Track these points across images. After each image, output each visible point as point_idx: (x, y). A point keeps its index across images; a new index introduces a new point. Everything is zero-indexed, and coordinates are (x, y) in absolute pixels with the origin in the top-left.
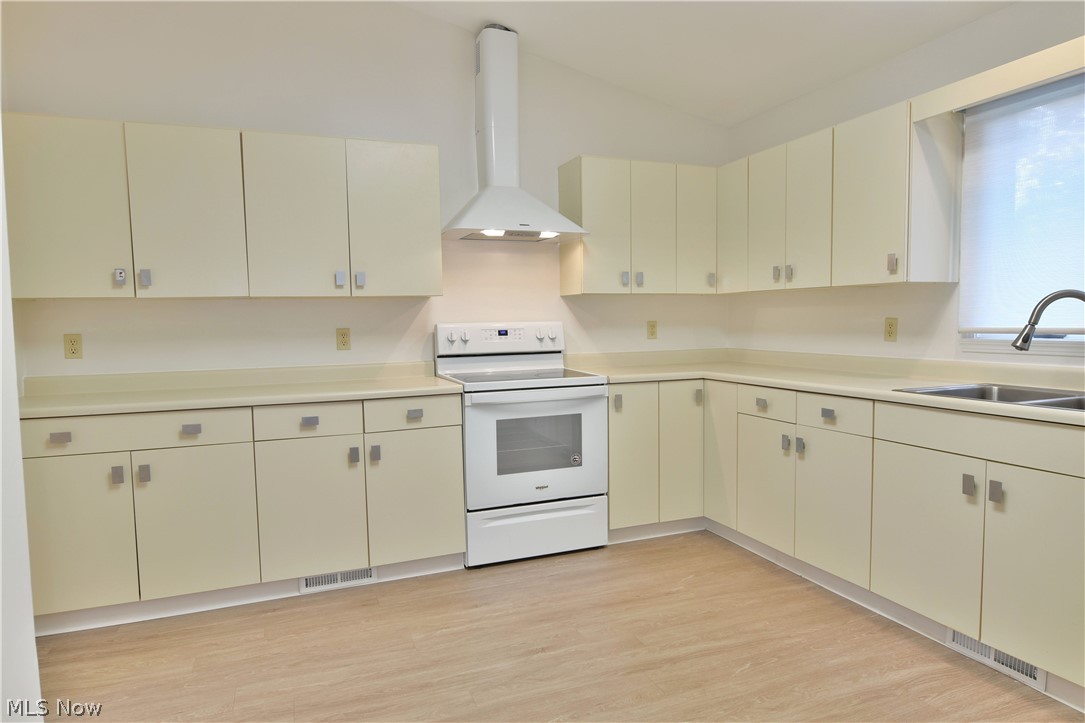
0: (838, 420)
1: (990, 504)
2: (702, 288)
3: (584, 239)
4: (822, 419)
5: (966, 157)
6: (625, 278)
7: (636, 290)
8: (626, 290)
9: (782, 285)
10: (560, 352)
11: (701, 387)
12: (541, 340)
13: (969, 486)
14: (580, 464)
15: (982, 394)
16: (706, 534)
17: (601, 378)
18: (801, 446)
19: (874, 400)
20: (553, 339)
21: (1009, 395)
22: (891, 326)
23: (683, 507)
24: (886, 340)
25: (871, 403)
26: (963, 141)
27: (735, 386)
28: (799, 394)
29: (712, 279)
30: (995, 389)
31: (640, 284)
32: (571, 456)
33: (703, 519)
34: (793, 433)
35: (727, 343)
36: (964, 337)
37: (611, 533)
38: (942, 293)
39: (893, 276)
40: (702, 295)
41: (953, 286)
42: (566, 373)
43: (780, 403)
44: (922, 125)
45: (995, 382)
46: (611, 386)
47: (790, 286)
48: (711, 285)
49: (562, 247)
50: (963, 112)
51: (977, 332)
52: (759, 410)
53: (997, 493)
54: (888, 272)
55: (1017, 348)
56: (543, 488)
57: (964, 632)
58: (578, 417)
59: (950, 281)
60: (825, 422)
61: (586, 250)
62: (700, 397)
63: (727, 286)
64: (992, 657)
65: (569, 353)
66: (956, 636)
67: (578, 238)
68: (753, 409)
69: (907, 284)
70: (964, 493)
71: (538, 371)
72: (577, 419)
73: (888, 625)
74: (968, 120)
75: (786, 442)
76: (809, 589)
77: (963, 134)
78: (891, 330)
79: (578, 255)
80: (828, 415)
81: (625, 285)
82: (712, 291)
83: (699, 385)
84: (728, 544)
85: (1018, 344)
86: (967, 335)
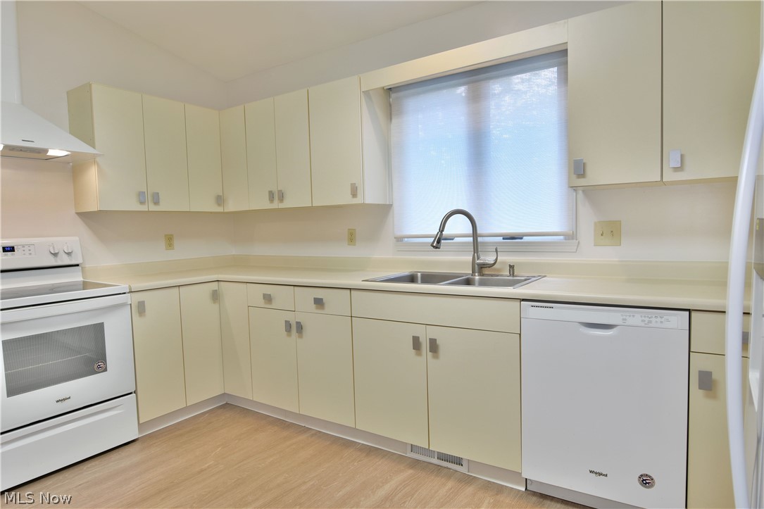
0: (326, 306)
1: (430, 354)
2: (212, 207)
3: (98, 159)
4: (314, 306)
5: (393, 121)
6: (141, 198)
7: (153, 208)
8: (144, 208)
9: (276, 205)
10: (78, 265)
11: (216, 288)
12: (55, 255)
13: (416, 343)
14: (105, 370)
15: (412, 279)
16: (228, 406)
17: (123, 287)
18: (300, 327)
19: (350, 289)
20: (69, 254)
21: (429, 278)
22: (351, 234)
23: (207, 389)
24: (348, 245)
25: (349, 291)
26: (391, 110)
27: (245, 285)
28: (295, 288)
29: (220, 200)
30: (419, 274)
31: (156, 203)
32: (95, 362)
33: (224, 395)
34: (293, 319)
35: (233, 251)
36: (398, 241)
37: (141, 426)
38: (383, 211)
39: (355, 199)
40: (211, 213)
41: (390, 206)
42: (85, 285)
43: (281, 295)
44: (367, 93)
45: (419, 270)
46: (132, 294)
47: (282, 206)
48: (219, 205)
49: (73, 168)
50: (390, 90)
51: (405, 238)
52: (265, 303)
53: (434, 346)
54: (351, 196)
55: (434, 247)
56: (64, 400)
57: (418, 445)
58: (101, 325)
59: (388, 203)
60: (317, 308)
61: (100, 171)
62: (215, 296)
63: (231, 207)
64: (436, 457)
65: (87, 266)
66: (413, 448)
67: (93, 159)
68: (261, 302)
69: (364, 205)
70: (414, 349)
71: (53, 284)
72: (99, 329)
73: (370, 451)
74: (393, 95)
75: (288, 326)
76: (312, 435)
77: (390, 105)
78: (352, 238)
79: (92, 176)
80: (319, 302)
81: (142, 203)
82: (220, 209)
83: (214, 286)
84: (245, 412)
85: (434, 245)
86: (399, 239)
